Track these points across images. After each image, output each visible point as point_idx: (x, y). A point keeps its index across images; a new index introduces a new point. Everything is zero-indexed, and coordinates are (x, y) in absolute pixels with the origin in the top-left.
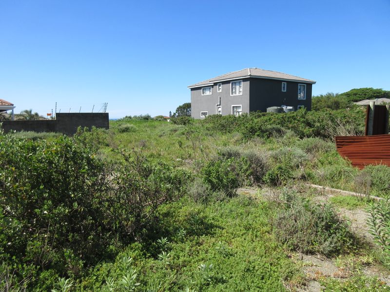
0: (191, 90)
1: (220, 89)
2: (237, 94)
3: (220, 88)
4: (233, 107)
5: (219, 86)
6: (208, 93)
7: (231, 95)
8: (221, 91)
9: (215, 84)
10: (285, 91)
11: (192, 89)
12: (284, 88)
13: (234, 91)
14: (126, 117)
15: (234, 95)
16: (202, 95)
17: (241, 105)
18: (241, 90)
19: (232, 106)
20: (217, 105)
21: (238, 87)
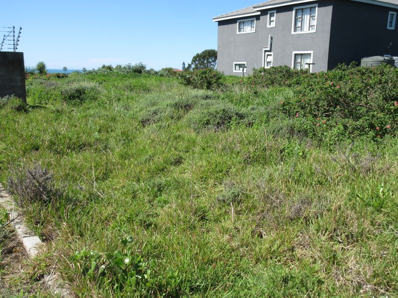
0: (219, 25)
1: (272, 22)
2: (306, 30)
3: (273, 19)
4: (296, 55)
5: (272, 15)
6: (248, 29)
7: (293, 33)
8: (273, 25)
9: (264, 12)
10: (393, 28)
11: (221, 23)
12: (391, 23)
13: (299, 24)
14: (104, 67)
15: (299, 32)
16: (238, 33)
17: (311, 52)
18: (314, 23)
19: (294, 52)
20: (266, 51)
21: (307, 17)
